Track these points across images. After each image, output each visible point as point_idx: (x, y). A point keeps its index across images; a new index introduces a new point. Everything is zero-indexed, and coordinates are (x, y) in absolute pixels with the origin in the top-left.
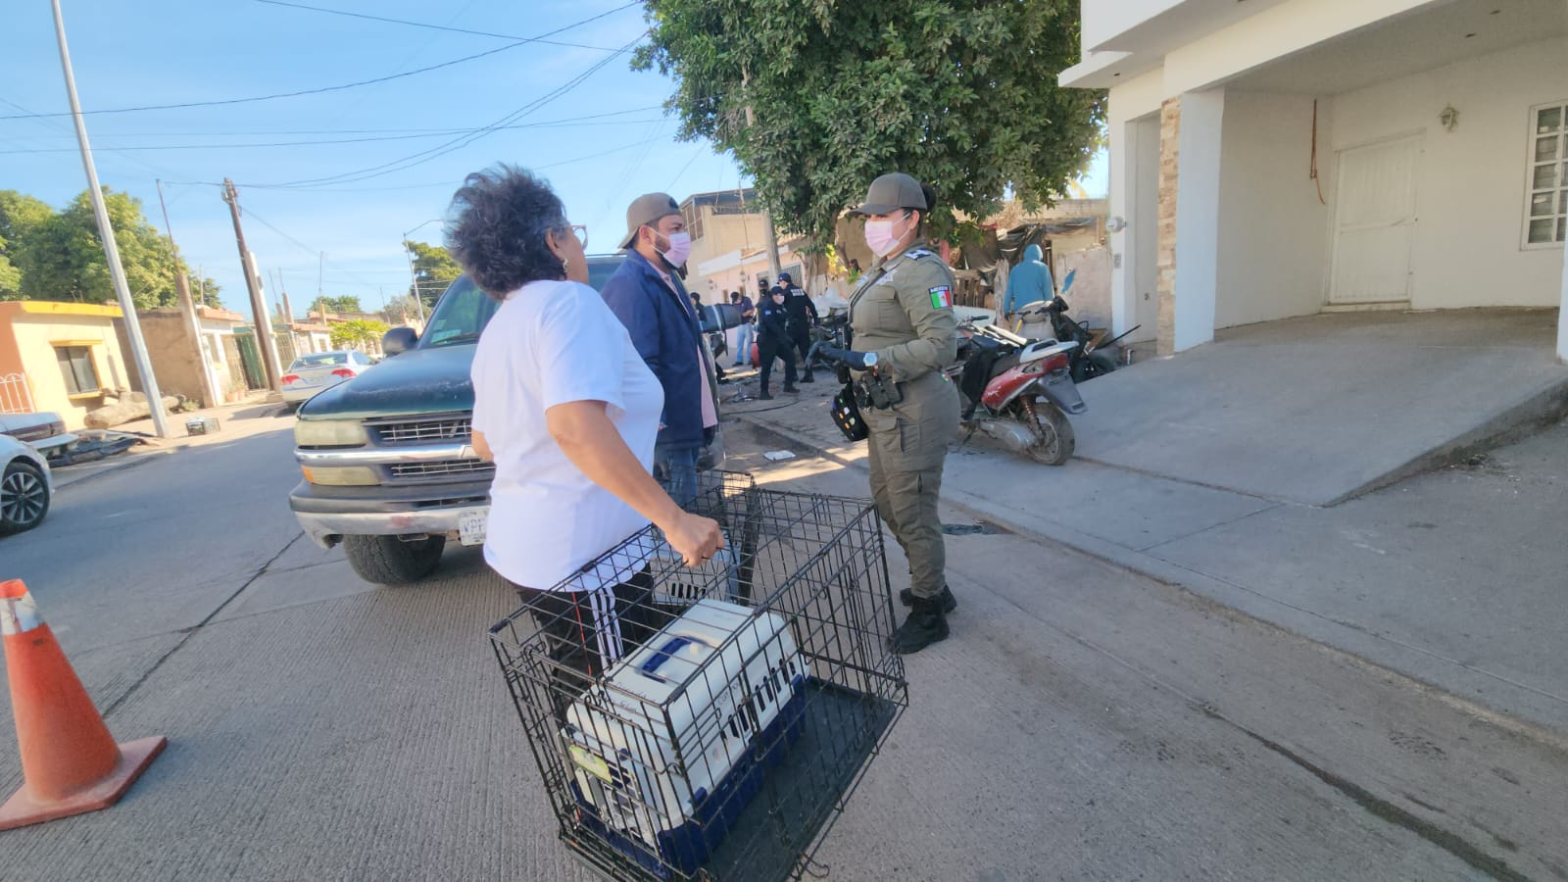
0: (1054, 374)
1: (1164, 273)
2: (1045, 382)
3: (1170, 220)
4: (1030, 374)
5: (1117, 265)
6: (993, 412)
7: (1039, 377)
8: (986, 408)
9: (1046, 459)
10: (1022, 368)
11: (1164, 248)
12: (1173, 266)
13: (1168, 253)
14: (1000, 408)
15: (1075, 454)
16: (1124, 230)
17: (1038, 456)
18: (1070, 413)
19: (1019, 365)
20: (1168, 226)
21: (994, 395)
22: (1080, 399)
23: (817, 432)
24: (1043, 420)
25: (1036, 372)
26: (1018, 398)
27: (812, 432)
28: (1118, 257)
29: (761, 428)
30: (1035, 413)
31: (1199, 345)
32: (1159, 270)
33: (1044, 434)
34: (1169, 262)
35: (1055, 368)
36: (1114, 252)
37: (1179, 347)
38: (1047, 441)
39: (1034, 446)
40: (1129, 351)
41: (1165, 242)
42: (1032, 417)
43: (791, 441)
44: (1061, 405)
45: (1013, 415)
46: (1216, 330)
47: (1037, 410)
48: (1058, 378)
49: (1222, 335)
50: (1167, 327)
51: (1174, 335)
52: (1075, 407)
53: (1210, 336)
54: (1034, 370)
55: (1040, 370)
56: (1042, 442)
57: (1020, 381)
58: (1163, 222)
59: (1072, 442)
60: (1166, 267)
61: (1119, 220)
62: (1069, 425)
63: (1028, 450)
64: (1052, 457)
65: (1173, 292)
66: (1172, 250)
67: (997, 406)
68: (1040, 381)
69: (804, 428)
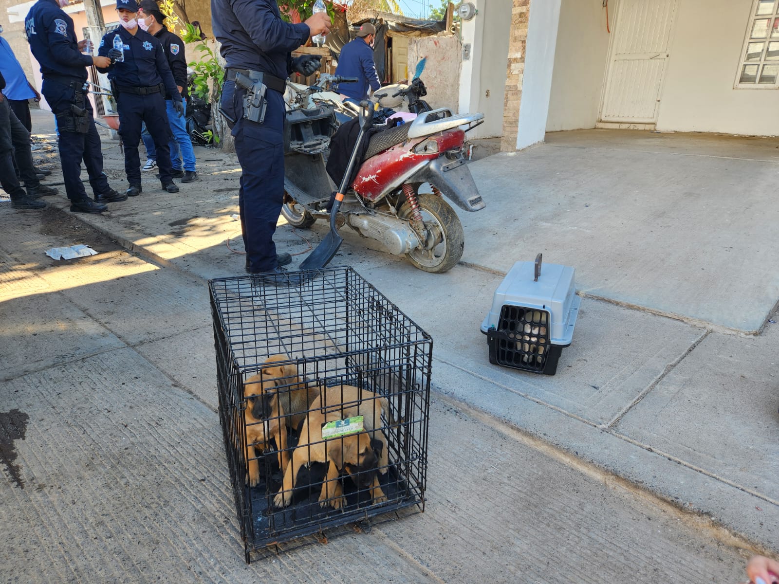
0: (449, 157)
1: (513, 66)
2: (438, 167)
3: (524, 9)
4: (421, 153)
5: (467, 56)
6: (367, 203)
7: (433, 158)
8: (359, 198)
9: (428, 265)
10: (410, 145)
11: (515, 39)
12: (522, 59)
13: (520, 44)
14: (377, 199)
15: (462, 259)
16: (474, 18)
17: (419, 261)
18: (466, 209)
19: (405, 140)
20: (521, 15)
21: (371, 182)
22: (477, 192)
23: (136, 219)
24: (428, 215)
25: (428, 153)
26: (401, 187)
27: (128, 219)
28: (467, 47)
29: (59, 210)
30: (419, 207)
31: (534, 144)
32: (510, 62)
33: (429, 234)
34: (518, 55)
35: (451, 149)
36: (465, 42)
37: (520, 145)
38: (431, 244)
39: (416, 249)
40: (471, 147)
41: (517, 33)
42: (416, 214)
43: (96, 230)
44: (455, 198)
45: (393, 210)
46: (546, 133)
47: (422, 204)
48: (453, 163)
49: (550, 136)
50: (511, 123)
51: (517, 132)
52: (474, 202)
53: (542, 137)
54: (426, 149)
55: (433, 150)
56: (426, 244)
57: (407, 164)
58: (516, 10)
59: (462, 245)
60: (516, 60)
61: (471, 6)
62: (460, 225)
63: (407, 254)
64: (436, 263)
65: (520, 87)
66: (524, 42)
67: (374, 196)
68: (433, 166)
69: (119, 213)
